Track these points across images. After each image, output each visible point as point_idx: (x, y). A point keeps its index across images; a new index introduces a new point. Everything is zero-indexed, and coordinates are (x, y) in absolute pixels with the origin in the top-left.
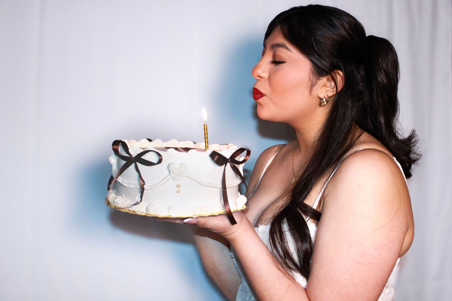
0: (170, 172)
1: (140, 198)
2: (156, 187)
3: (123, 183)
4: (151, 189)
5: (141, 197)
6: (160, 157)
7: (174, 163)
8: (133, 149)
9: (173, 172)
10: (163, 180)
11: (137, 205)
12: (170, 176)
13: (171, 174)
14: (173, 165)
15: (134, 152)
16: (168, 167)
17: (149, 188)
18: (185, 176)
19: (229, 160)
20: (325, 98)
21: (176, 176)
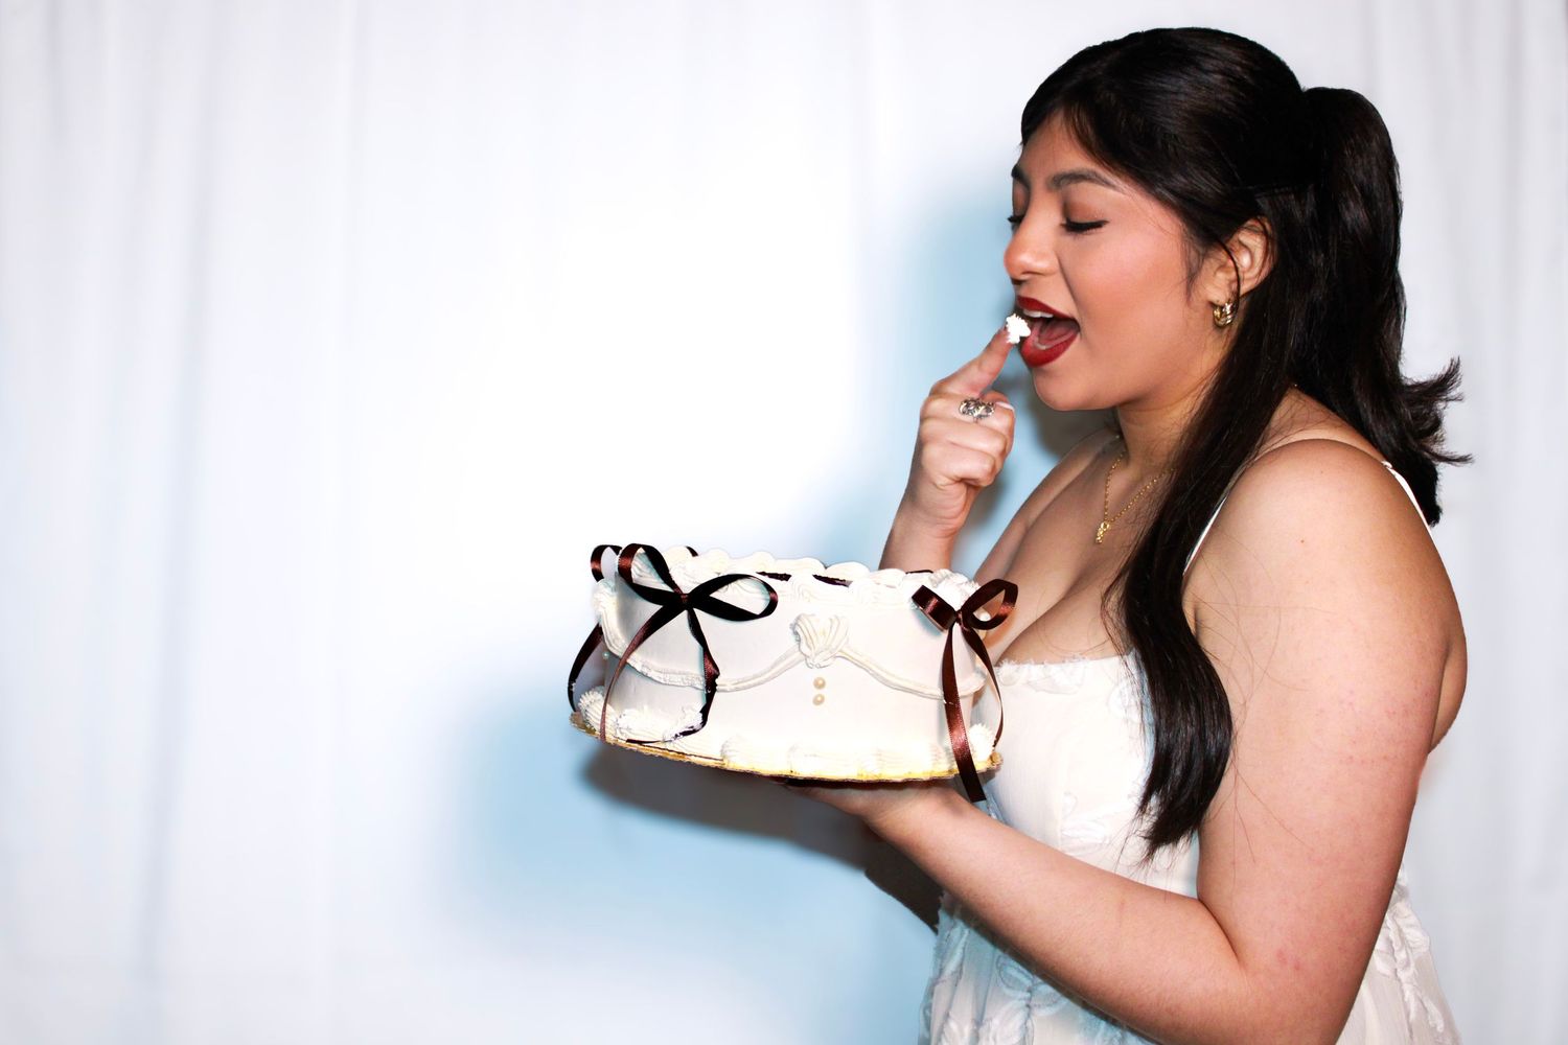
0: (799, 641)
1: (701, 715)
2: (755, 685)
3: (645, 671)
4: (737, 689)
5: (705, 712)
6: (773, 595)
7: (813, 615)
8: (684, 568)
9: (810, 641)
10: (776, 664)
11: (693, 735)
12: (799, 653)
13: (804, 647)
14: (810, 622)
15: (688, 578)
16: (793, 627)
17: (733, 687)
18: (840, 654)
19: (960, 616)
20: (1229, 303)
21: (816, 655)
